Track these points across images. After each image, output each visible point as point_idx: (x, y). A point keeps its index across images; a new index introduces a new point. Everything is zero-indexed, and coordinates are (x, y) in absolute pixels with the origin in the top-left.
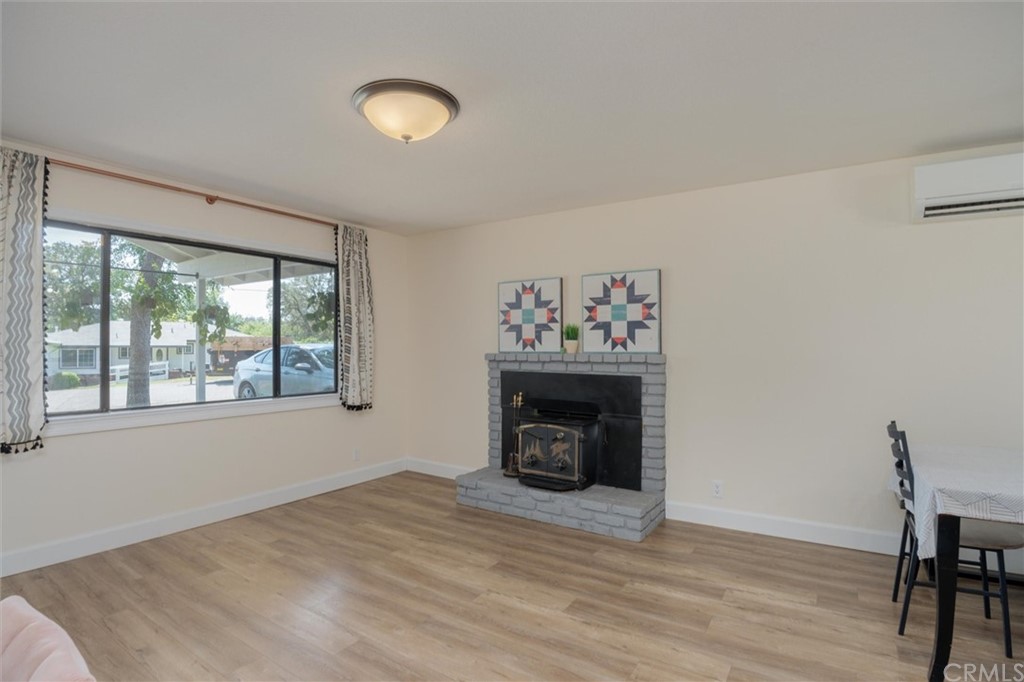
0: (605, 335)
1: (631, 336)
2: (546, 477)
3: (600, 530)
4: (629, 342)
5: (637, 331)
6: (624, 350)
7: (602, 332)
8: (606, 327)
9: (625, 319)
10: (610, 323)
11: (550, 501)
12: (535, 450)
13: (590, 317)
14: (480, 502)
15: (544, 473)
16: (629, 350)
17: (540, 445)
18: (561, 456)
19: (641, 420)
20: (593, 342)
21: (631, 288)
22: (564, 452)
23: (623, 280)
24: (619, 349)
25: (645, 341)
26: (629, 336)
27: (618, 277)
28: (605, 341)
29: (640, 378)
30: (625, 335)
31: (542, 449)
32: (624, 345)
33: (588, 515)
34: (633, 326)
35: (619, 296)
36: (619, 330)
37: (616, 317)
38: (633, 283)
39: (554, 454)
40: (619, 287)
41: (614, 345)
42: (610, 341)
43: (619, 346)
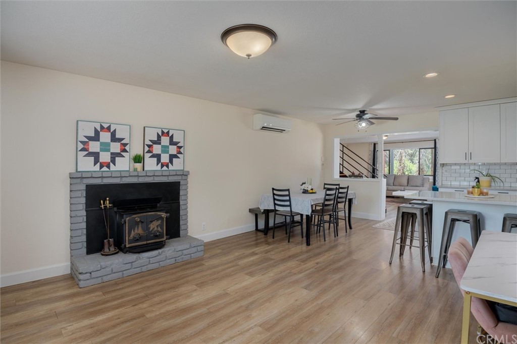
0: (157, 161)
1: (171, 161)
2: (147, 244)
3: (186, 258)
4: (170, 164)
5: (174, 159)
6: (167, 169)
7: (156, 159)
8: (158, 157)
9: (168, 153)
10: (160, 154)
11: (159, 254)
12: (139, 231)
13: (149, 150)
14: (104, 278)
15: (145, 243)
16: (170, 169)
17: (141, 227)
18: (156, 229)
19: (179, 203)
20: (151, 164)
21: (172, 138)
22: (157, 226)
23: (168, 133)
25: (177, 165)
26: (170, 162)
27: (166, 131)
28: (157, 164)
29: (180, 182)
30: (168, 161)
31: (143, 228)
32: (167, 166)
33: (180, 253)
34: (172, 157)
35: (165, 141)
36: (165, 158)
37: (163, 152)
38: (172, 135)
39: (151, 229)
40: (165, 136)
41: (162, 166)
42: (160, 164)
43: (165, 167)
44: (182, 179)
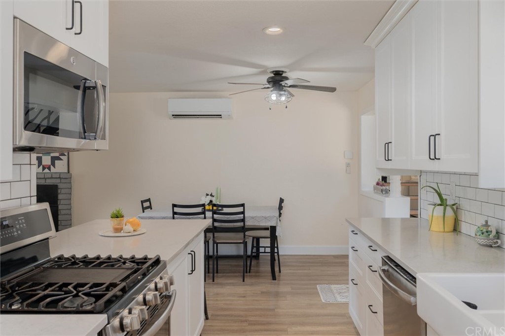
0: (39, 163)
4: (52, 167)
5: (56, 161)
6: (49, 171)
7: (37, 161)
8: (39, 159)
9: (50, 156)
10: (42, 157)
16: (52, 171)
19: (58, 207)
24: (46, 171)
25: (60, 167)
26: (52, 164)
28: (39, 167)
29: (57, 185)
30: (50, 164)
32: (49, 169)
34: (54, 159)
36: (46, 161)
37: (45, 154)
41: (44, 168)
42: (41, 167)
43: (46, 169)
44: (61, 182)
